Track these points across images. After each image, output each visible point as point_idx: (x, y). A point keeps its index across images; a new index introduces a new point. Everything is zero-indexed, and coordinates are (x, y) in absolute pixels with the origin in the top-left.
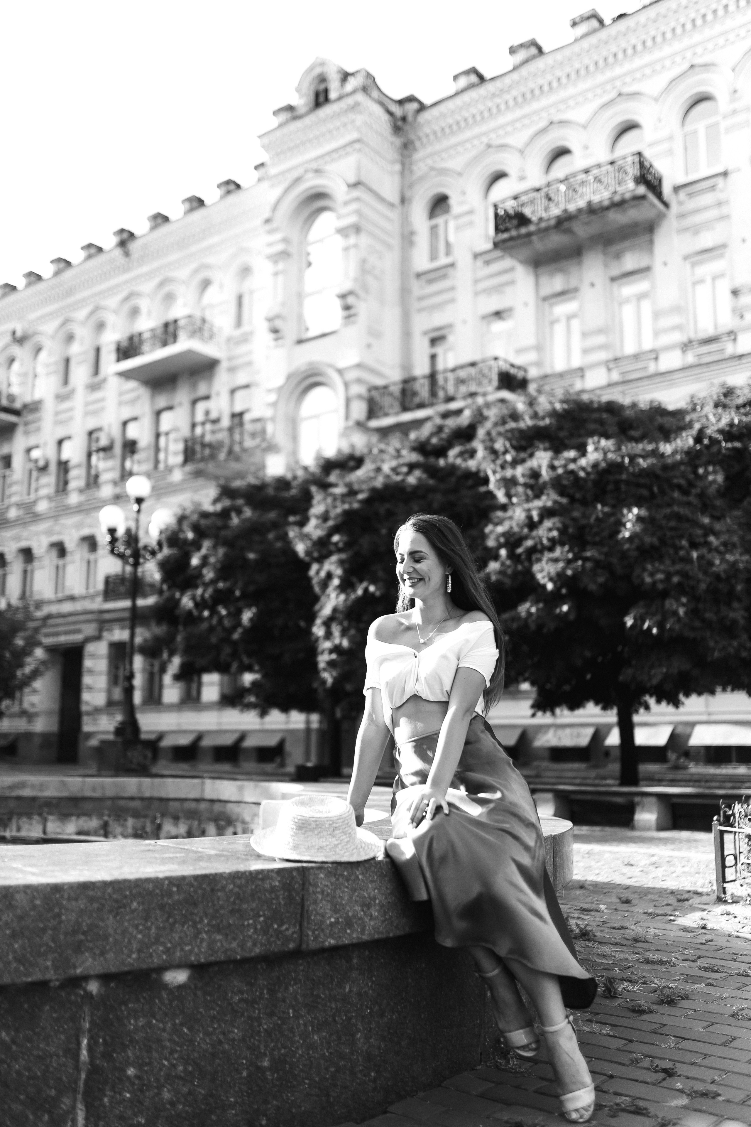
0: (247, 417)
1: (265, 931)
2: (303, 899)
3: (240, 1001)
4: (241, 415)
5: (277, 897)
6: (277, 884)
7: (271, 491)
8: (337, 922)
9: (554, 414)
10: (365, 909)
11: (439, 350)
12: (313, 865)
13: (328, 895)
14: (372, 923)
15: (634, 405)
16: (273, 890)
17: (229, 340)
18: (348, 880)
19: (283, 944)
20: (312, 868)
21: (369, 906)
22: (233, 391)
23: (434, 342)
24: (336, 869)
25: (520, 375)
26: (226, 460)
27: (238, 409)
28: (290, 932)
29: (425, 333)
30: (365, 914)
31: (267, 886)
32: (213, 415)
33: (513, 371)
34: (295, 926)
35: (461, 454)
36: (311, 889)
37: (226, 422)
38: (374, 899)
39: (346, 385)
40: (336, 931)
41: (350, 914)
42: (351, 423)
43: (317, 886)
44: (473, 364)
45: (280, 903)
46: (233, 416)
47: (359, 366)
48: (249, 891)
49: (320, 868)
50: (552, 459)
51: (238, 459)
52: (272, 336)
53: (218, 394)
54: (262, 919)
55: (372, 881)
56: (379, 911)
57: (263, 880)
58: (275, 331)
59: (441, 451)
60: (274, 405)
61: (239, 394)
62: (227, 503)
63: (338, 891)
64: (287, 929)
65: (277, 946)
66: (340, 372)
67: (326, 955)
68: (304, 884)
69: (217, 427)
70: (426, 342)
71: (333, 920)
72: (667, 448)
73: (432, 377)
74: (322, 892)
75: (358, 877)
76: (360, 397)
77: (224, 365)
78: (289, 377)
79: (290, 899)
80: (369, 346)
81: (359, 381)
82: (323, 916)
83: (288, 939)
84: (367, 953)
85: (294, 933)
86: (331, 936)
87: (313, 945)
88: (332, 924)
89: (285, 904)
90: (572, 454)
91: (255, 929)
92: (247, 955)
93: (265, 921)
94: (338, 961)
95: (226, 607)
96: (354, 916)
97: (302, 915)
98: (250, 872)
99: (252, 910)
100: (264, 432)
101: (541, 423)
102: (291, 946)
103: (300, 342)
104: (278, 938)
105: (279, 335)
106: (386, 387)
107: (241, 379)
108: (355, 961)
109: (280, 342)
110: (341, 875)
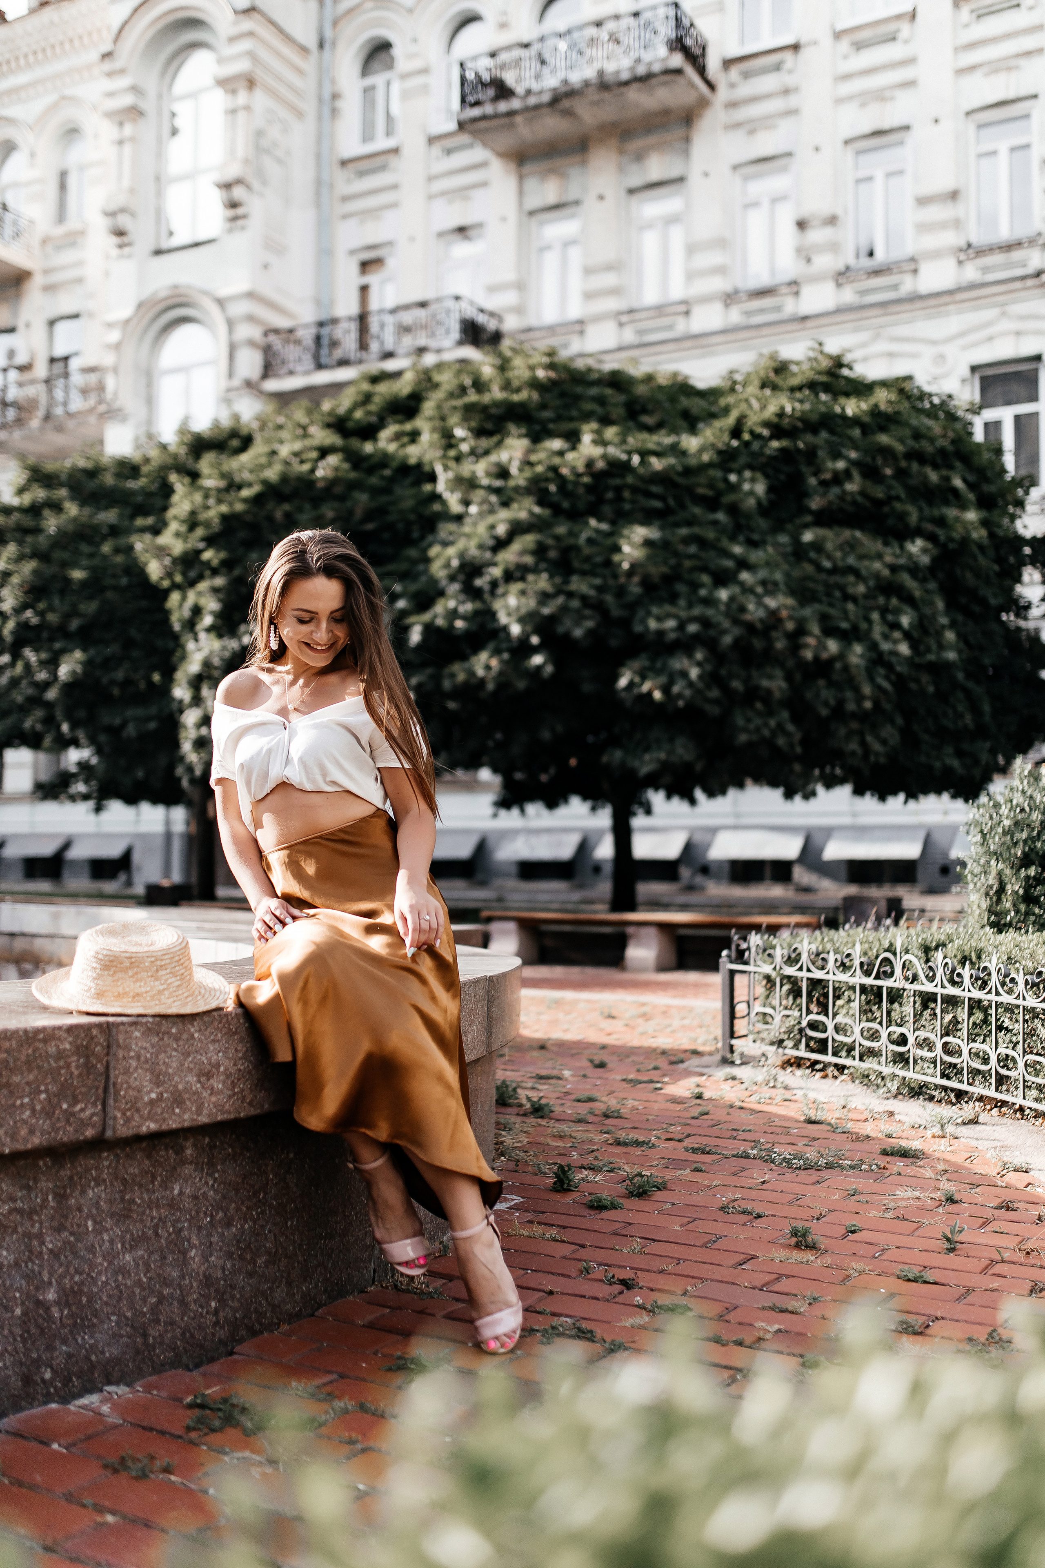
0: (74, 364)
1: (49, 1112)
2: (107, 1067)
4: (66, 359)
5: (68, 1066)
6: (68, 1046)
7: (109, 480)
8: (160, 1098)
9: (534, 384)
10: (203, 1079)
11: (373, 279)
12: (124, 1019)
13: (146, 1061)
14: (214, 1099)
15: (649, 378)
16: (60, 1055)
17: (45, 241)
18: (177, 1040)
19: (76, 1131)
20: (123, 1024)
21: (209, 1076)
22: (52, 323)
23: (365, 266)
24: (159, 1024)
25: (492, 325)
26: (42, 429)
27: (59, 351)
28: (88, 1113)
29: (352, 252)
30: (203, 1087)
31: (52, 1050)
32: (21, 359)
33: (481, 319)
34: (94, 1104)
35: (397, 436)
36: (121, 1054)
37: (41, 370)
38: (218, 1066)
39: (230, 324)
40: (159, 1111)
41: (180, 1087)
42: (237, 382)
43: (128, 1048)
44: (423, 305)
45: (72, 1074)
46: (53, 360)
47: (251, 295)
48: (23, 1058)
49: (135, 1024)
50: (529, 451)
51: (60, 429)
52: (115, 240)
53: (28, 325)
54: (43, 1096)
55: (214, 1041)
56: (224, 1083)
57: (45, 1041)
58: (120, 233)
59: (369, 432)
60: (117, 347)
61: (61, 328)
62: (40, 494)
63: (162, 1056)
64: (82, 1110)
65: (66, 1134)
66: (221, 303)
67: (144, 1145)
68: (109, 1046)
69: (27, 376)
70: (354, 267)
71: (153, 1096)
72: (691, 443)
73: (363, 319)
74: (138, 1057)
75: (192, 1036)
76: (251, 343)
77: (38, 281)
78: (140, 305)
79: (88, 1067)
80: (266, 266)
81: (251, 319)
82: (139, 1091)
83: (84, 1124)
84: (207, 1140)
85: (92, 1115)
86: (151, 1117)
87: (124, 1131)
88: (152, 1102)
89: (80, 1075)
90: (557, 444)
91: (33, 1110)
92: (20, 1147)
93: (49, 1100)
94: (162, 1153)
95: (36, 650)
96: (186, 1090)
97: (106, 1090)
98: (26, 1031)
99: (28, 1084)
100: (101, 388)
101: (516, 398)
102: (89, 1133)
103: (158, 252)
104: (68, 1121)
105: (125, 239)
106: (291, 331)
107: (65, 304)
108: (189, 1152)
109: (126, 250)
110: (167, 1033)
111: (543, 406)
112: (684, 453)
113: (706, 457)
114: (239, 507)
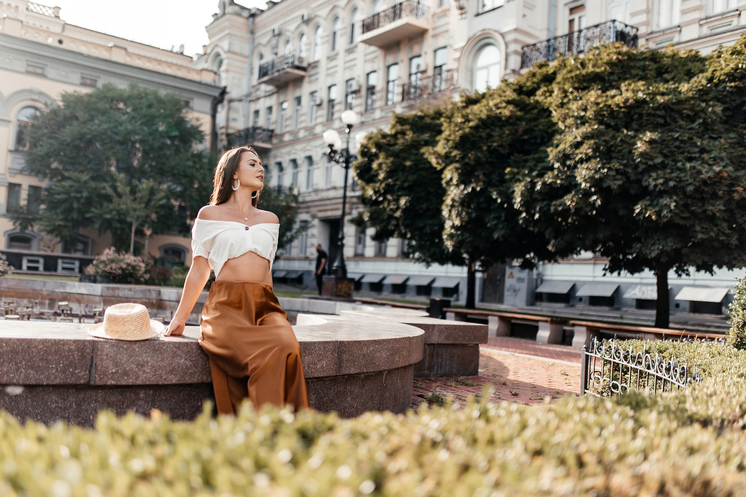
0: (444, 68)
1: (64, 371)
2: (92, 358)
3: (56, 407)
4: (440, 66)
5: (73, 355)
6: (73, 348)
7: (428, 120)
8: (117, 372)
10: (139, 367)
11: (576, 16)
12: (102, 340)
13: (111, 357)
14: (145, 375)
16: (70, 350)
17: (434, 15)
18: (126, 350)
19: (76, 380)
20: (101, 341)
21: (143, 366)
22: (435, 51)
23: (572, 10)
24: (118, 344)
25: (632, 32)
27: (438, 64)
28: (82, 374)
29: (566, 5)
30: (139, 370)
31: (66, 348)
32: (422, 68)
33: (627, 30)
34: (85, 371)
36: (99, 353)
37: (430, 72)
38: (148, 362)
39: (507, 45)
40: (116, 377)
41: (128, 369)
42: (508, 71)
43: (102, 351)
44: (597, 26)
45: (75, 358)
46: (435, 67)
47: (516, 30)
48: (53, 350)
49: (107, 342)
50: (599, 97)
52: (459, 12)
53: (426, 53)
54: (61, 365)
55: (146, 353)
56: (150, 369)
57: (63, 345)
58: (461, 8)
60: (458, 60)
61: (440, 53)
62: (399, 127)
63: (119, 356)
64: (79, 372)
65: (72, 380)
66: (503, 35)
67: (119, 390)
68: (93, 349)
69: (425, 75)
70: (567, 11)
71: (114, 371)
72: (684, 87)
73: (570, 35)
74: (107, 355)
75: (134, 349)
76: (516, 52)
77: (430, 33)
78: (469, 40)
79: (83, 357)
80: (524, 16)
81: (516, 41)
82: (107, 368)
83: (79, 378)
84: (152, 392)
85: (84, 375)
86: (112, 378)
87: (98, 382)
88: (113, 373)
89: (78, 359)
90: (613, 92)
91: (57, 370)
93: (64, 366)
94: (128, 394)
95: (392, 195)
96: (130, 370)
97: (91, 366)
98: (55, 340)
99: (55, 360)
100: (452, 78)
102: (82, 381)
103: (478, 15)
104: (72, 376)
105: (464, 11)
106: (534, 45)
107: (441, 42)
108: (142, 395)
109: (464, 16)
110: (122, 347)
111: (611, 74)
112: (680, 93)
113: (690, 94)
114: (467, 130)
